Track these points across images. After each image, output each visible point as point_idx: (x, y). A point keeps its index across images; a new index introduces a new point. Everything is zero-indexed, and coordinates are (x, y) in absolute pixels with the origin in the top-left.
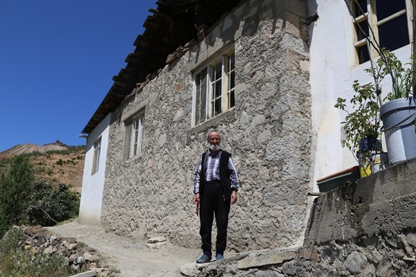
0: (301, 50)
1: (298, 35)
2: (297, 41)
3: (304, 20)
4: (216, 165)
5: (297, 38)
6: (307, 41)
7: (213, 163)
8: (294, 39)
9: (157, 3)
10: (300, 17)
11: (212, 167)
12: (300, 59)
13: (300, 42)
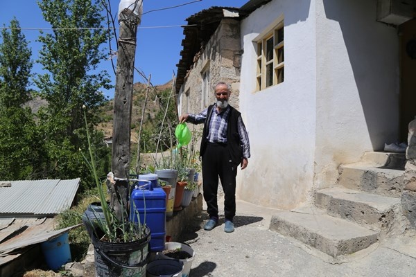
0: (233, 76)
1: (231, 66)
2: (231, 70)
3: (237, 53)
4: (220, 128)
5: (230, 68)
6: (238, 68)
7: (218, 123)
8: (228, 69)
9: (187, 20)
10: (234, 51)
11: (217, 128)
12: (232, 83)
13: (233, 69)
